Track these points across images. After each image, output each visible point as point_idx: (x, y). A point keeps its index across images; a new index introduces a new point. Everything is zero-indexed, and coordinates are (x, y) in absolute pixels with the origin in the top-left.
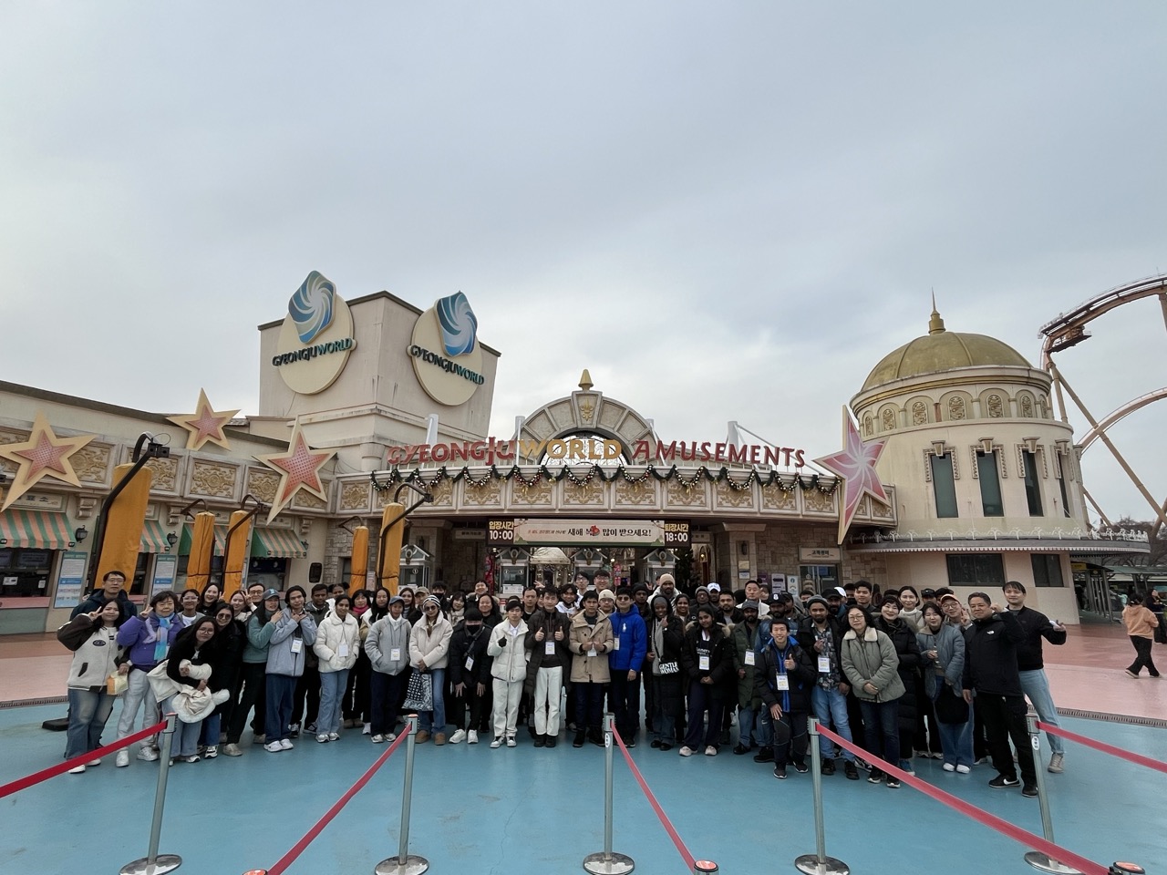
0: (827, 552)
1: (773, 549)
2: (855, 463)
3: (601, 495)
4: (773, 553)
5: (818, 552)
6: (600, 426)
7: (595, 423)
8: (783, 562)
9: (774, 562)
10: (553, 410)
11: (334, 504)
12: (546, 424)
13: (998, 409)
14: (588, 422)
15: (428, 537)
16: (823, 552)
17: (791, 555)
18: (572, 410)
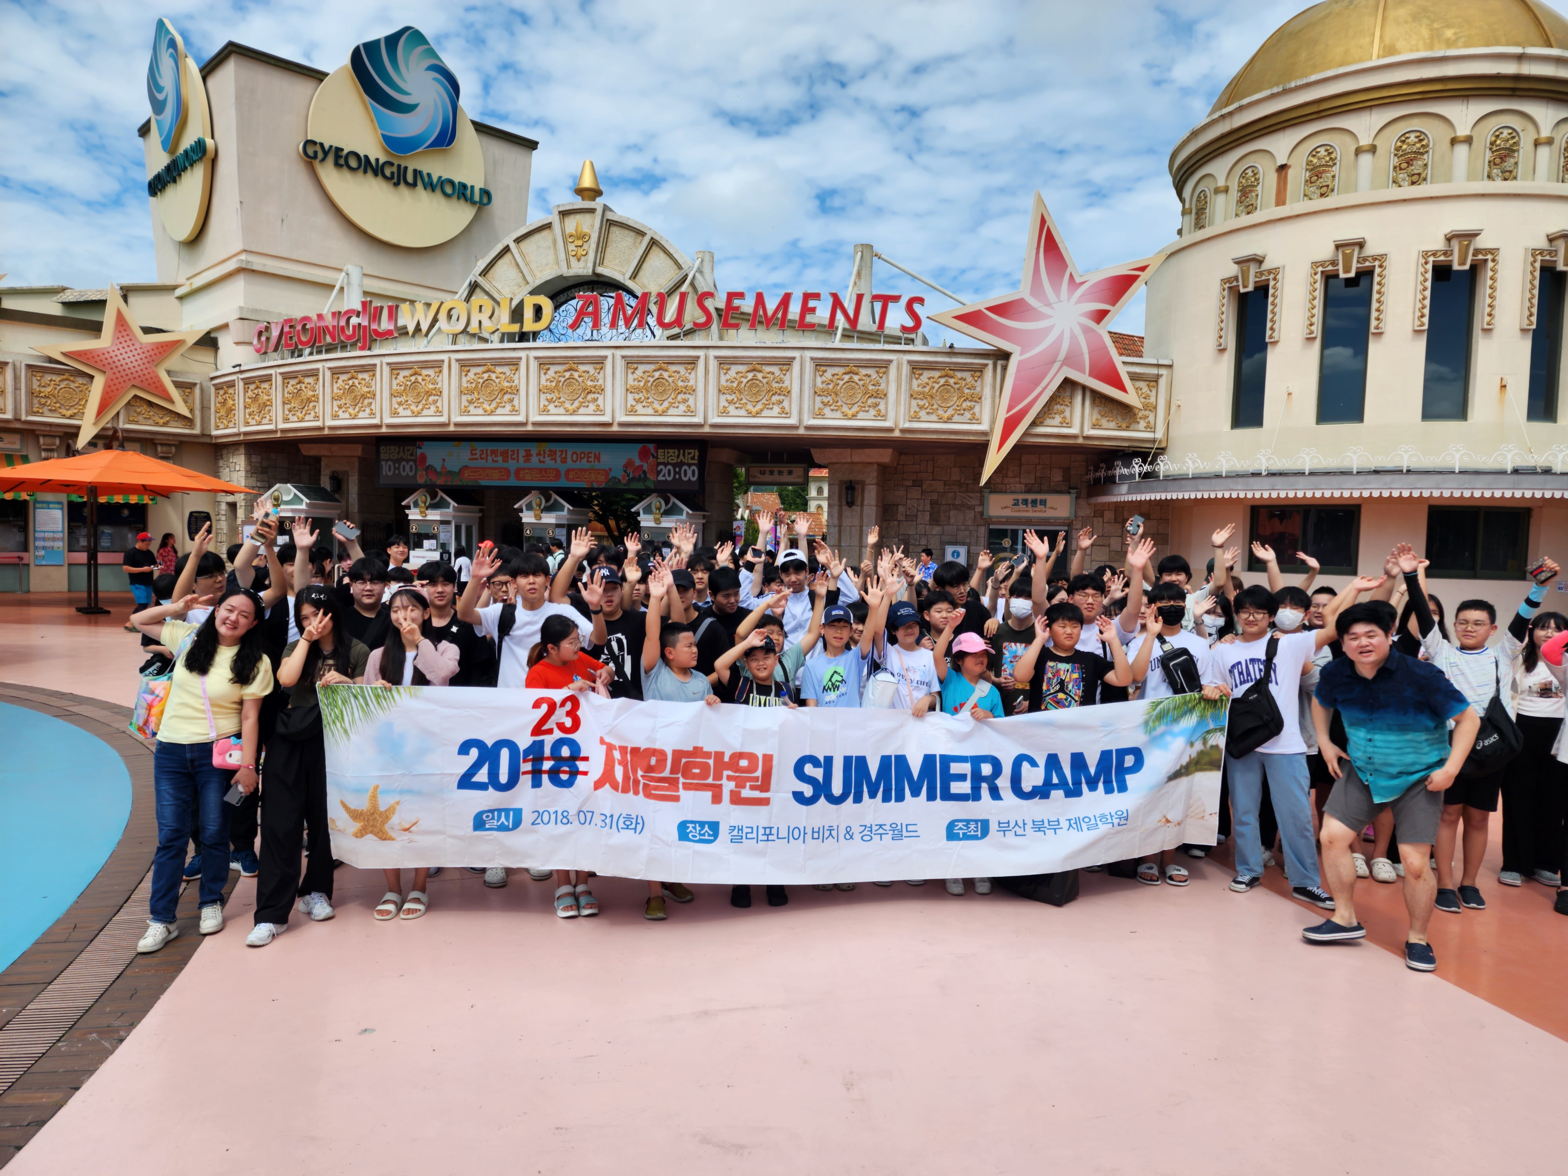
0: (1044, 502)
1: (935, 496)
2: (1050, 317)
3: (601, 397)
4: (933, 503)
5: (1025, 502)
6: (600, 270)
7: (590, 265)
8: (952, 520)
9: (934, 520)
10: (524, 245)
11: (205, 421)
12: (513, 273)
13: (1417, 166)
14: (582, 264)
15: (346, 473)
16: (1034, 502)
17: (970, 508)
18: (555, 242)
